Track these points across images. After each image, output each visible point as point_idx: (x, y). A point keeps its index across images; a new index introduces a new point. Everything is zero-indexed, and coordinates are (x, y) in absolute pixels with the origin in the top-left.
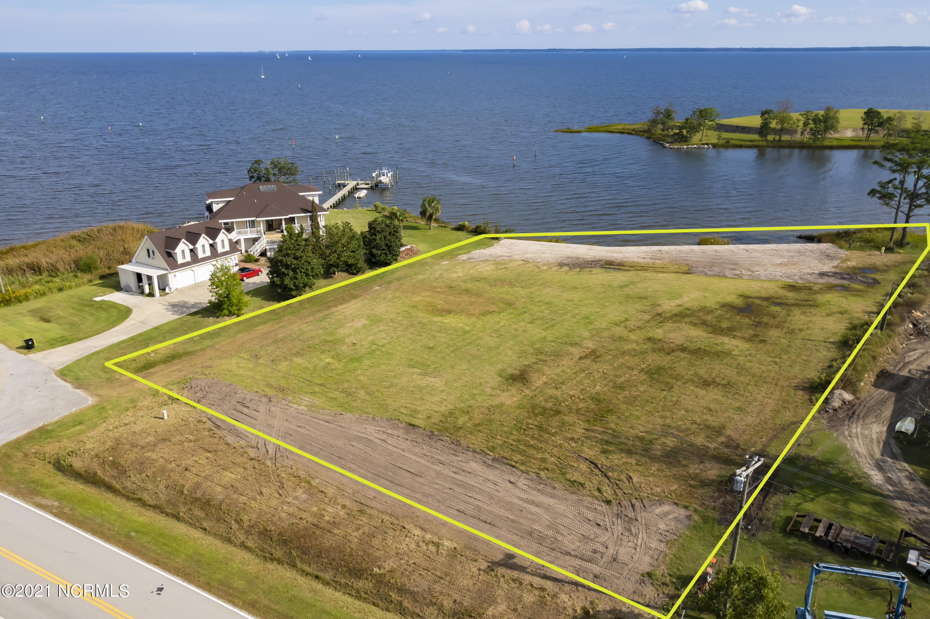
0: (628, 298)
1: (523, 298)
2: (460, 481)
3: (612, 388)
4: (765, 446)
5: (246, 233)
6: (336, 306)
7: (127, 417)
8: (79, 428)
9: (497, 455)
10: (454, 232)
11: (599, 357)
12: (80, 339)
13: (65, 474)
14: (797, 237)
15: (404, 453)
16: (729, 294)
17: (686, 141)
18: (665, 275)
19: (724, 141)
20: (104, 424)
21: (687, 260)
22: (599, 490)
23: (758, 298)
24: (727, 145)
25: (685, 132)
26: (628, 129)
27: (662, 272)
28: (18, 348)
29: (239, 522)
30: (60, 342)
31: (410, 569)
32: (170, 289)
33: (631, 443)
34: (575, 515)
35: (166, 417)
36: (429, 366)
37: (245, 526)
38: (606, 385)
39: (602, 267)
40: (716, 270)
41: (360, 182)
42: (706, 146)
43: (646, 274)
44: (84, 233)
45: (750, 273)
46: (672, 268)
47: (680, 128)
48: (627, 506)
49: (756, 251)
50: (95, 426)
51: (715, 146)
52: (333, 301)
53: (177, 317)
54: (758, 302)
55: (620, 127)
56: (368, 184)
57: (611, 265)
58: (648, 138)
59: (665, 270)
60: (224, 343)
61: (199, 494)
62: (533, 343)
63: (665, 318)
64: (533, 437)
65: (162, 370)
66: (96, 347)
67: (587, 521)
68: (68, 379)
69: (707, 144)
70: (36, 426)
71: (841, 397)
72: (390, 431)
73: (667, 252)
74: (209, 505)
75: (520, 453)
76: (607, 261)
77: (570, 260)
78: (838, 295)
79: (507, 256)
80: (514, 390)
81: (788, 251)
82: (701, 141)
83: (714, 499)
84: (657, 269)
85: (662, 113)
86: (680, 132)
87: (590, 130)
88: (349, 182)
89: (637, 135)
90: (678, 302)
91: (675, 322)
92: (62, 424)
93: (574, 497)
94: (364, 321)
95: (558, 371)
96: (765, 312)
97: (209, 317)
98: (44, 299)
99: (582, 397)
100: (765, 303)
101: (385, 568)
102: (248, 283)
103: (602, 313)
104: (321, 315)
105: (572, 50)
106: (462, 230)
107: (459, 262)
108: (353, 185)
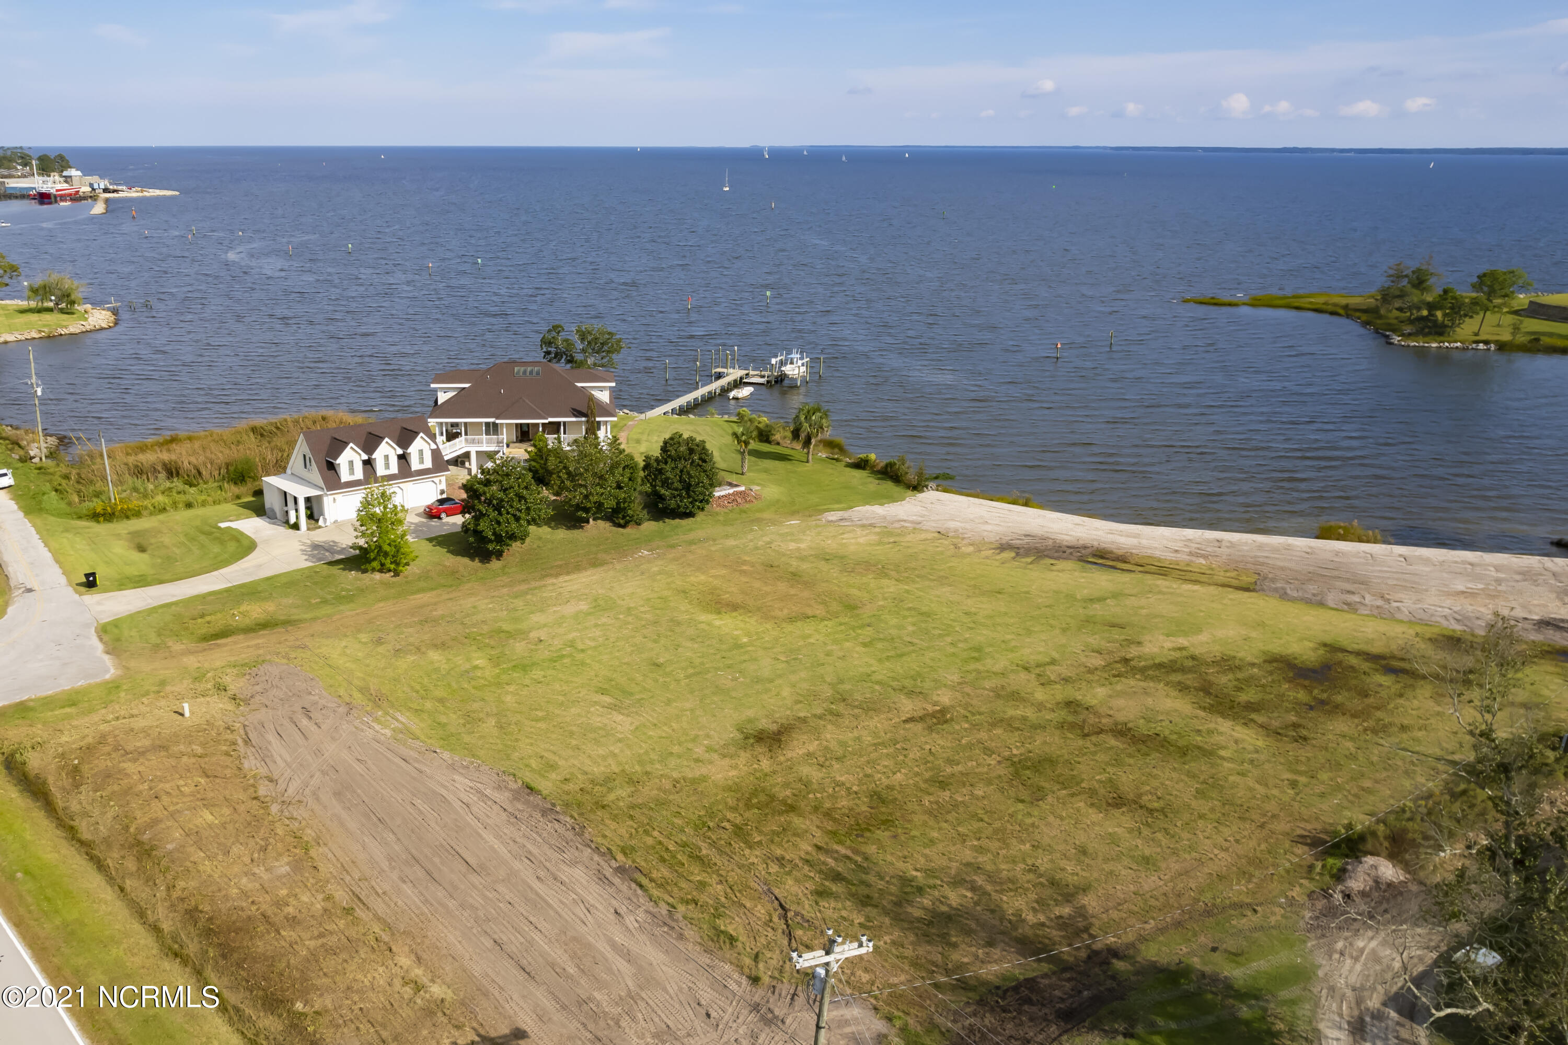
0: (1089, 621)
1: (885, 599)
2: (537, 894)
3: (926, 781)
4: (1143, 939)
5: (480, 442)
6: (557, 575)
7: (141, 706)
8: (68, 710)
9: (630, 862)
10: (848, 469)
11: (946, 722)
12: (161, 582)
13: (10, 774)
14: (1552, 543)
15: (484, 833)
16: (1301, 640)
17: (1441, 334)
18: (1196, 587)
19: (1528, 338)
20: (104, 711)
21: (1263, 564)
22: (756, 958)
23: (1358, 653)
24: (1535, 346)
25: (1439, 314)
26: (1335, 305)
27: (1196, 582)
28: (77, 585)
29: (170, 888)
30: (135, 582)
31: (350, 1016)
32: (325, 520)
33: (881, 884)
34: (681, 989)
35: (187, 714)
36: (631, 694)
37: (174, 896)
38: (917, 774)
39: (1082, 559)
40: (1312, 588)
41: (752, 373)
42: (1481, 346)
43: (1159, 582)
44: (271, 424)
45: (1380, 602)
46: (1221, 577)
47: (1431, 307)
48: (784, 993)
49: (1427, 561)
50: (91, 711)
51: (1502, 347)
52: (560, 566)
53: (311, 564)
54: (1353, 661)
55: (1320, 300)
56: (763, 377)
57: (1102, 557)
58: (1365, 324)
59: (1203, 578)
60: (348, 613)
61: (146, 837)
62: (841, 681)
63: (1134, 668)
64: (713, 844)
65: (235, 643)
66: (174, 596)
67: (694, 1005)
68: (106, 638)
69: (1486, 342)
70: (17, 699)
71: (1373, 873)
72: (488, 792)
73: (1232, 545)
74: (149, 855)
75: (671, 867)
76: (1098, 550)
77: (1027, 540)
78: (1551, 669)
79: (912, 522)
80: (744, 756)
81: (1498, 568)
82: (1476, 334)
83: (957, 1017)
84: (1189, 576)
85: (1406, 276)
86: (1430, 314)
87: (1255, 303)
88: (731, 370)
89: (1348, 316)
90: (1182, 641)
91: (1146, 678)
92: (49, 703)
93: (705, 959)
94: (584, 606)
95: (849, 736)
96: (1354, 682)
97: (351, 570)
98: (161, 517)
99: (855, 788)
100: (1366, 666)
101: (312, 1006)
102: (447, 524)
103: (1013, 644)
104: (524, 587)
105: (1333, 150)
106: (864, 468)
107: (820, 523)
108: (735, 376)
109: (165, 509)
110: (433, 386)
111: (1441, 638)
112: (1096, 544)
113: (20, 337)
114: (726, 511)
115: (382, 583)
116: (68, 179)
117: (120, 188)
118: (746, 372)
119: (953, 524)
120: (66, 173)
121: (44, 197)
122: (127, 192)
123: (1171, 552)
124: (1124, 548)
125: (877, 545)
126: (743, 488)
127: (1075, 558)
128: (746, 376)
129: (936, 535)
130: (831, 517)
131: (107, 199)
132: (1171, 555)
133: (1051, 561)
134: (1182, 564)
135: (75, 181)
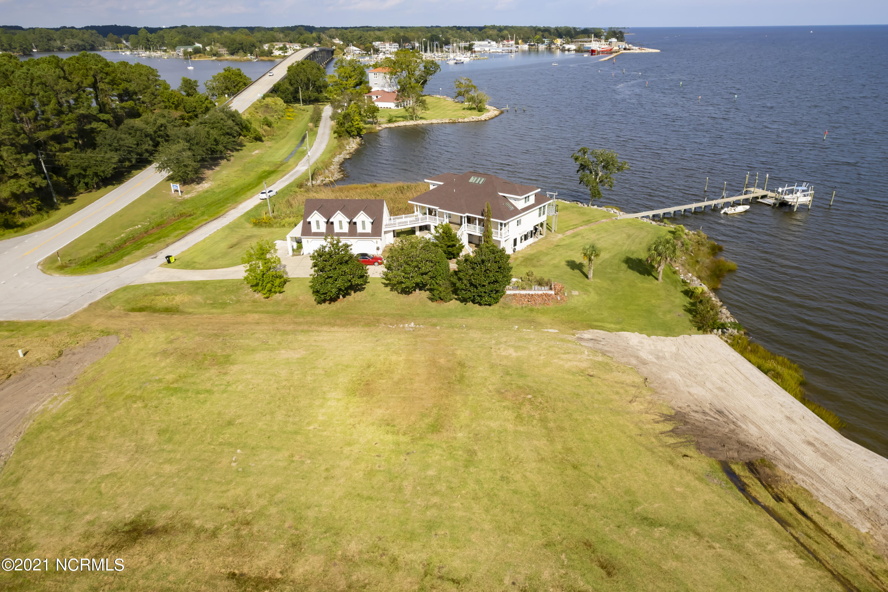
10: (680, 294)
32: (303, 251)
39: (726, 463)
76: (763, 458)
98: (278, 229)
106: (690, 297)
107: (570, 338)
108: (750, 196)
114: (520, 308)
115: (255, 301)
116: (610, 43)
117: (632, 47)
118: (766, 193)
119: (673, 375)
120: (610, 40)
121: (593, 52)
122: (636, 50)
123: (843, 498)
124: (795, 468)
125: (574, 374)
126: (552, 292)
127: (722, 458)
128: (763, 197)
129: (639, 380)
130: (588, 334)
131: (622, 53)
132: (839, 501)
133: (691, 451)
134: (832, 519)
135: (613, 44)
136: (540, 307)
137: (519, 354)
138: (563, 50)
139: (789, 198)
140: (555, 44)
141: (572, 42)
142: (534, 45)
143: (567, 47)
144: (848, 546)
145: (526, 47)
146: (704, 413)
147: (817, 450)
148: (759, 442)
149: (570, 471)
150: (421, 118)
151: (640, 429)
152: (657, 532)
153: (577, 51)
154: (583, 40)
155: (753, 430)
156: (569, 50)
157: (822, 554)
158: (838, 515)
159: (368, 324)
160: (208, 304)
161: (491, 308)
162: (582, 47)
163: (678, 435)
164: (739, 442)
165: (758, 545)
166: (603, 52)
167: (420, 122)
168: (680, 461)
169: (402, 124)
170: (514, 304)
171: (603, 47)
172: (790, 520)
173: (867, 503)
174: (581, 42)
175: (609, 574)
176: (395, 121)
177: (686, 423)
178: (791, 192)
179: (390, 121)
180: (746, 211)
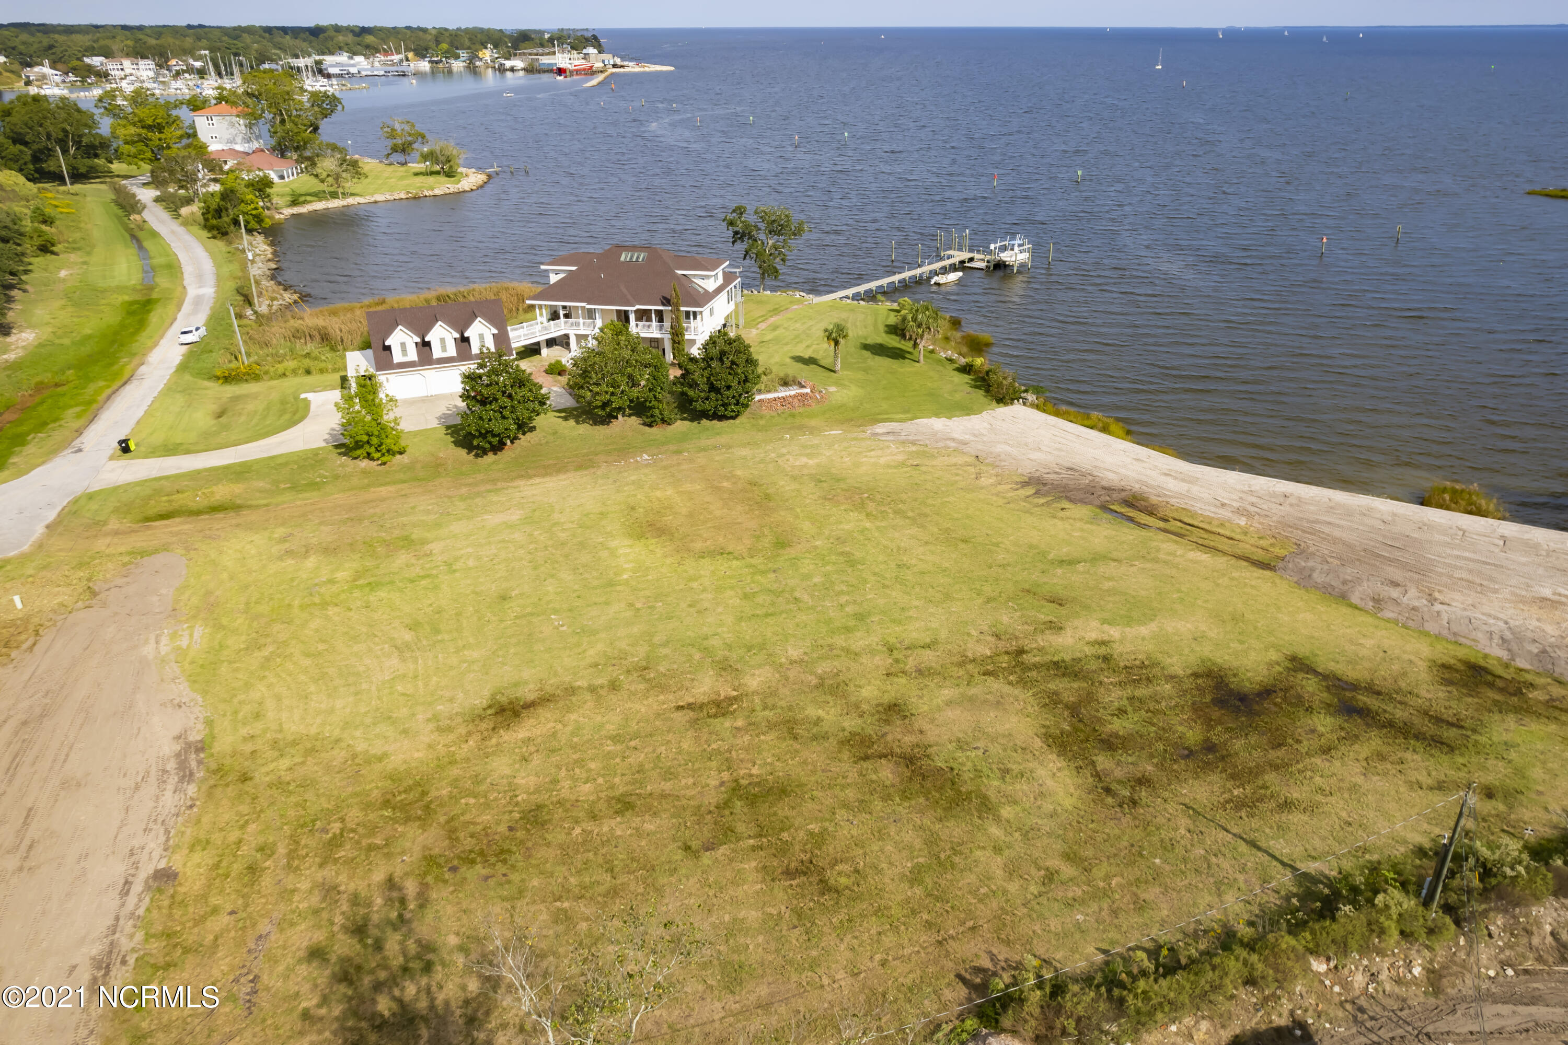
0: (1030, 591)
1: (829, 537)
5: (577, 325)
10: (953, 373)
11: (726, 714)
16: (1269, 648)
18: (1204, 557)
21: (1316, 532)
27: (1211, 549)
35: (19, 606)
39: (1104, 506)
40: (1349, 572)
43: (1166, 546)
45: (1421, 603)
46: (1245, 548)
52: (546, 466)
53: (323, 445)
54: (1311, 687)
57: (1130, 505)
59: (1224, 545)
63: (1019, 665)
66: (179, 468)
68: (68, 509)
76: (1134, 494)
77: (1064, 474)
79: (961, 442)
84: (1209, 540)
88: (959, 253)
90: (1115, 632)
91: (1020, 681)
97: (345, 455)
106: (969, 373)
107: (862, 435)
108: (955, 260)
109: (284, 374)
110: (543, 267)
111: (1460, 666)
112: (1137, 486)
113: (389, 198)
114: (774, 414)
115: (364, 472)
116: (586, 56)
117: (626, 63)
118: (970, 255)
119: (1000, 448)
120: (585, 51)
121: (561, 71)
122: (632, 68)
123: (1216, 506)
124: (1166, 495)
125: (895, 467)
126: (808, 390)
127: (1098, 503)
128: (971, 260)
129: (971, 460)
130: (880, 428)
131: (612, 74)
132: (1213, 509)
133: (1066, 504)
134: (1215, 523)
135: (592, 58)
136: (801, 410)
137: (816, 461)
138: (502, 70)
139: (1006, 257)
140: (481, 60)
141: (515, 55)
142: (441, 61)
143: (508, 64)
144: (1237, 537)
145: (425, 66)
146: (1056, 473)
147: (1176, 478)
148: (1122, 483)
149: (962, 546)
150: (353, 194)
151: (1004, 498)
152: (1080, 567)
153: (529, 70)
154: (534, 51)
155: (1111, 476)
156: (512, 70)
157: (1220, 547)
158: (1218, 519)
159: (580, 467)
160: (285, 489)
161: (738, 421)
162: (536, 65)
163: (1044, 495)
164: (1104, 488)
165: (1169, 554)
166: (578, 72)
167: (351, 201)
168: (1062, 514)
169: (319, 206)
170: (765, 411)
171: (577, 62)
172: (1183, 532)
173: (1236, 504)
174: (530, 54)
175: (1061, 605)
176: (305, 202)
177: (1045, 484)
178: (1004, 249)
179: (294, 203)
180: (960, 279)
